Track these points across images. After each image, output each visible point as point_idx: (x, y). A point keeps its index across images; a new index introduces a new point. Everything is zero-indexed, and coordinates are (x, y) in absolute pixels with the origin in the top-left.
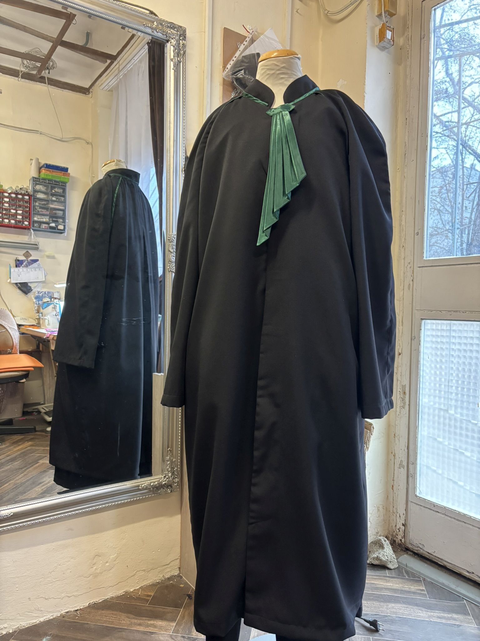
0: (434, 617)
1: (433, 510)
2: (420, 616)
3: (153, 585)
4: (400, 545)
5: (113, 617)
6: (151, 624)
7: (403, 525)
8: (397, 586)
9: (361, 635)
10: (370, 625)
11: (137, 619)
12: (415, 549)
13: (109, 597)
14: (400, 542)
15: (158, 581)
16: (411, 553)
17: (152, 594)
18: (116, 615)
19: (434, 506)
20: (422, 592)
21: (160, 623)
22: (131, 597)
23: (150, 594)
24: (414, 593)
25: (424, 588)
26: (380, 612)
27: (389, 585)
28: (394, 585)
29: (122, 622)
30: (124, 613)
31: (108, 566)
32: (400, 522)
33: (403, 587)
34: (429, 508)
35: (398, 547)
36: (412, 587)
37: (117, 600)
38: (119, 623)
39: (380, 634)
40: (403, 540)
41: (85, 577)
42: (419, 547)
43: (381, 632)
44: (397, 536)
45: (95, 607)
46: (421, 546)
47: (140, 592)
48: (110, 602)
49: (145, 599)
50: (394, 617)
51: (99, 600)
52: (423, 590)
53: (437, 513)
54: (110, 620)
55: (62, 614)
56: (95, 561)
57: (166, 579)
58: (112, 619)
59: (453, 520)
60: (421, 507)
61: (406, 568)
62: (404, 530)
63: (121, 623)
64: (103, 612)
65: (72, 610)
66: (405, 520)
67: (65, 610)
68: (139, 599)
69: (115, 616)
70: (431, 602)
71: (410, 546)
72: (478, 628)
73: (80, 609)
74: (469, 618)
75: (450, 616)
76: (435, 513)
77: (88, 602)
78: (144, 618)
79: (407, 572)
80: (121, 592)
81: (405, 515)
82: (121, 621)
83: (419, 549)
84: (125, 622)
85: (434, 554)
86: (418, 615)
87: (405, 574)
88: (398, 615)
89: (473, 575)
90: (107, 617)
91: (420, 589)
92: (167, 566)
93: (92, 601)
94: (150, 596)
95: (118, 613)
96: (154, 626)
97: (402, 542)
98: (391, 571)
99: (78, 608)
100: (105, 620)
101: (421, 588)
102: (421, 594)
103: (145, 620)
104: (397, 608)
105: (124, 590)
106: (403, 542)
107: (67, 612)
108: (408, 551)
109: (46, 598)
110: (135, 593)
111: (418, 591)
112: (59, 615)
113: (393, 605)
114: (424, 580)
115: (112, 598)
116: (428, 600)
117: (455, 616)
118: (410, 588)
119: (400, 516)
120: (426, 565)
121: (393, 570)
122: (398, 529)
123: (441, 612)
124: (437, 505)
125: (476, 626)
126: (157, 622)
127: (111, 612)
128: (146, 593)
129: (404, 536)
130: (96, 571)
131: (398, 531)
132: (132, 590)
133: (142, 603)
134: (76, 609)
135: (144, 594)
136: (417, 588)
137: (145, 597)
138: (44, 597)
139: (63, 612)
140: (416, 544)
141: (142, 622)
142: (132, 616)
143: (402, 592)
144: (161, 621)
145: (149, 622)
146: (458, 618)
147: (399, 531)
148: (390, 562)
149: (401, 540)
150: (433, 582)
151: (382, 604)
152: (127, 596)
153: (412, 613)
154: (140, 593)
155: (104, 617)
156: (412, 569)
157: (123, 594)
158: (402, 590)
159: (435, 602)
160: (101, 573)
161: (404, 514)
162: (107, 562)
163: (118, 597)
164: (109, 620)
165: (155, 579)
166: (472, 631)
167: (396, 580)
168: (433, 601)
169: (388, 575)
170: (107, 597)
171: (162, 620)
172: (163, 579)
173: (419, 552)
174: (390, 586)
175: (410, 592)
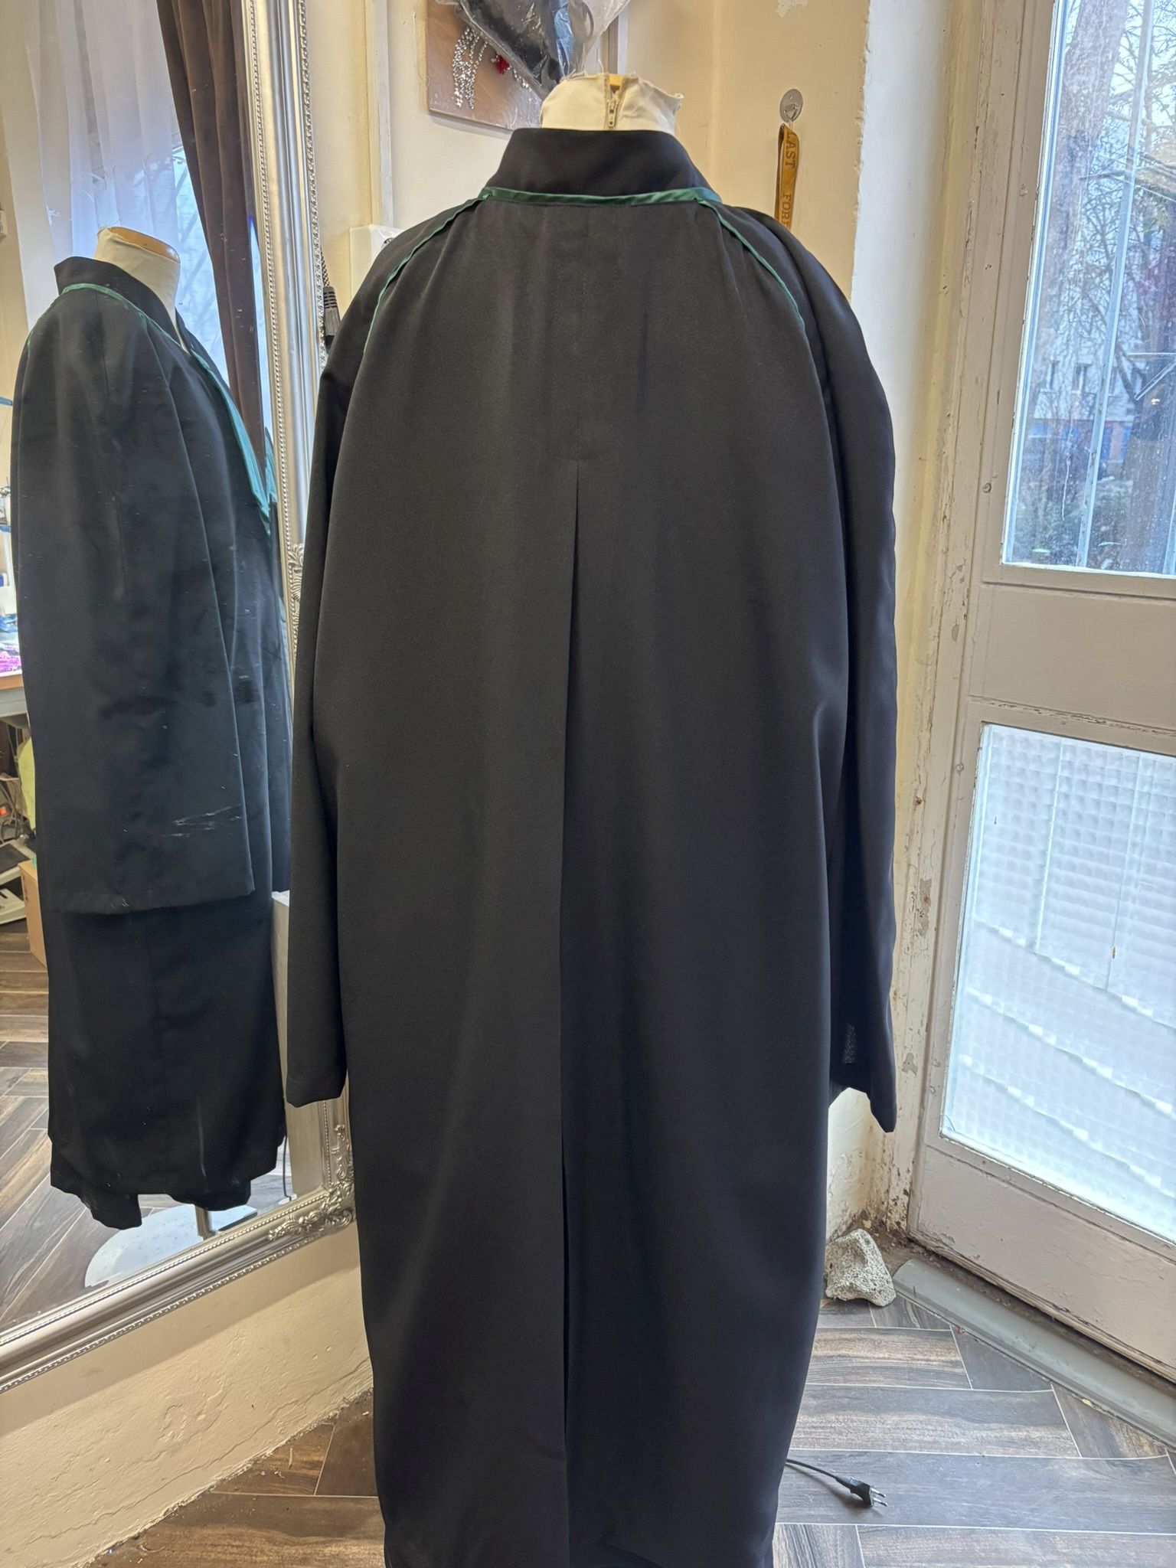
0: (989, 1443)
1: (981, 1171)
2: (958, 1443)
3: (322, 1429)
4: (895, 1233)
5: (233, 1546)
6: (334, 1556)
7: (905, 1192)
8: (900, 1356)
9: (834, 1521)
10: (852, 1491)
11: (294, 1544)
12: (932, 1245)
13: (213, 1483)
14: (896, 1227)
15: (331, 1414)
16: (920, 1250)
17: (323, 1459)
18: (239, 1537)
19: (984, 1162)
20: (957, 1370)
21: (355, 1549)
22: (269, 1473)
23: (316, 1459)
24: (938, 1374)
25: (959, 1358)
26: (869, 1444)
27: (881, 1355)
28: (893, 1355)
29: (258, 1559)
30: (260, 1528)
31: (205, 1419)
32: (897, 1185)
33: (914, 1359)
34: (971, 1165)
35: (890, 1236)
36: (932, 1358)
37: (236, 1490)
38: (251, 1563)
39: (876, 1513)
40: (903, 1224)
41: (147, 1461)
42: (941, 1241)
43: (876, 1506)
44: (889, 1214)
45: (183, 1519)
46: (945, 1240)
47: (291, 1454)
48: (219, 1496)
49: (305, 1477)
50: (902, 1457)
51: (190, 1498)
52: (956, 1364)
53: (990, 1178)
54: (229, 1558)
55: (98, 1556)
56: (168, 1420)
57: (351, 1404)
58: (231, 1554)
59: (1027, 1195)
60: (952, 1160)
61: (913, 1298)
62: (908, 1205)
63: (256, 1562)
64: (206, 1532)
65: (125, 1538)
66: (911, 1183)
67: (105, 1544)
68: (291, 1478)
69: (237, 1543)
70: (978, 1397)
71: (919, 1237)
72: (1086, 1463)
73: (145, 1531)
74: (1064, 1435)
75: (1023, 1434)
76: (985, 1175)
77: (162, 1509)
78: (312, 1539)
79: (918, 1312)
80: (240, 1465)
81: (910, 1174)
82: (256, 1556)
83: (941, 1245)
84: (265, 1558)
85: (977, 1262)
86: (953, 1443)
87: (914, 1319)
88: (911, 1448)
89: (1068, 1314)
90: (219, 1549)
91: (951, 1362)
92: (352, 1375)
93: (172, 1505)
94: (315, 1465)
95: (243, 1531)
96: (342, 1560)
97: (900, 1227)
98: (880, 1311)
99: (140, 1530)
100: (214, 1560)
101: (953, 1359)
102: (955, 1374)
103: (317, 1543)
104: (904, 1425)
105: (251, 1457)
106: (904, 1228)
107: (113, 1548)
108: (913, 1245)
109: (53, 1534)
110: (276, 1460)
111: (946, 1369)
112: (92, 1560)
113: (896, 1418)
114: (958, 1331)
115: (222, 1484)
116: (972, 1392)
117: (1036, 1434)
118: (928, 1360)
119: (899, 1174)
120: (958, 1289)
121: (885, 1310)
122: (894, 1200)
123: (1003, 1426)
124: (991, 1162)
125: (1081, 1458)
126: (345, 1547)
127: (224, 1532)
128: (305, 1459)
129: (907, 1215)
130: (175, 1440)
131: (892, 1203)
132: (269, 1452)
133: (301, 1491)
134: (134, 1534)
135: (302, 1462)
136: (943, 1358)
137: (305, 1471)
138: (46, 1534)
139: (103, 1549)
140: (935, 1234)
141: (309, 1552)
142: (281, 1536)
143: (914, 1373)
144: (355, 1542)
145: (327, 1550)
146: (1041, 1438)
147: (896, 1204)
148: (880, 1292)
149: (898, 1223)
150: (977, 1335)
151: (871, 1418)
152: (259, 1475)
153: (940, 1436)
154: (290, 1463)
155: (210, 1549)
156: (928, 1301)
157: (250, 1465)
158: (911, 1370)
159: (987, 1398)
160: (185, 1441)
161: (909, 1170)
162: (199, 1414)
163: (237, 1480)
164: (223, 1557)
165: (323, 1412)
166: (1074, 1474)
167: (894, 1338)
168: (980, 1395)
169: (876, 1327)
170: (209, 1485)
171: (358, 1538)
172: (345, 1405)
173: (939, 1251)
174: (884, 1358)
175: (929, 1371)
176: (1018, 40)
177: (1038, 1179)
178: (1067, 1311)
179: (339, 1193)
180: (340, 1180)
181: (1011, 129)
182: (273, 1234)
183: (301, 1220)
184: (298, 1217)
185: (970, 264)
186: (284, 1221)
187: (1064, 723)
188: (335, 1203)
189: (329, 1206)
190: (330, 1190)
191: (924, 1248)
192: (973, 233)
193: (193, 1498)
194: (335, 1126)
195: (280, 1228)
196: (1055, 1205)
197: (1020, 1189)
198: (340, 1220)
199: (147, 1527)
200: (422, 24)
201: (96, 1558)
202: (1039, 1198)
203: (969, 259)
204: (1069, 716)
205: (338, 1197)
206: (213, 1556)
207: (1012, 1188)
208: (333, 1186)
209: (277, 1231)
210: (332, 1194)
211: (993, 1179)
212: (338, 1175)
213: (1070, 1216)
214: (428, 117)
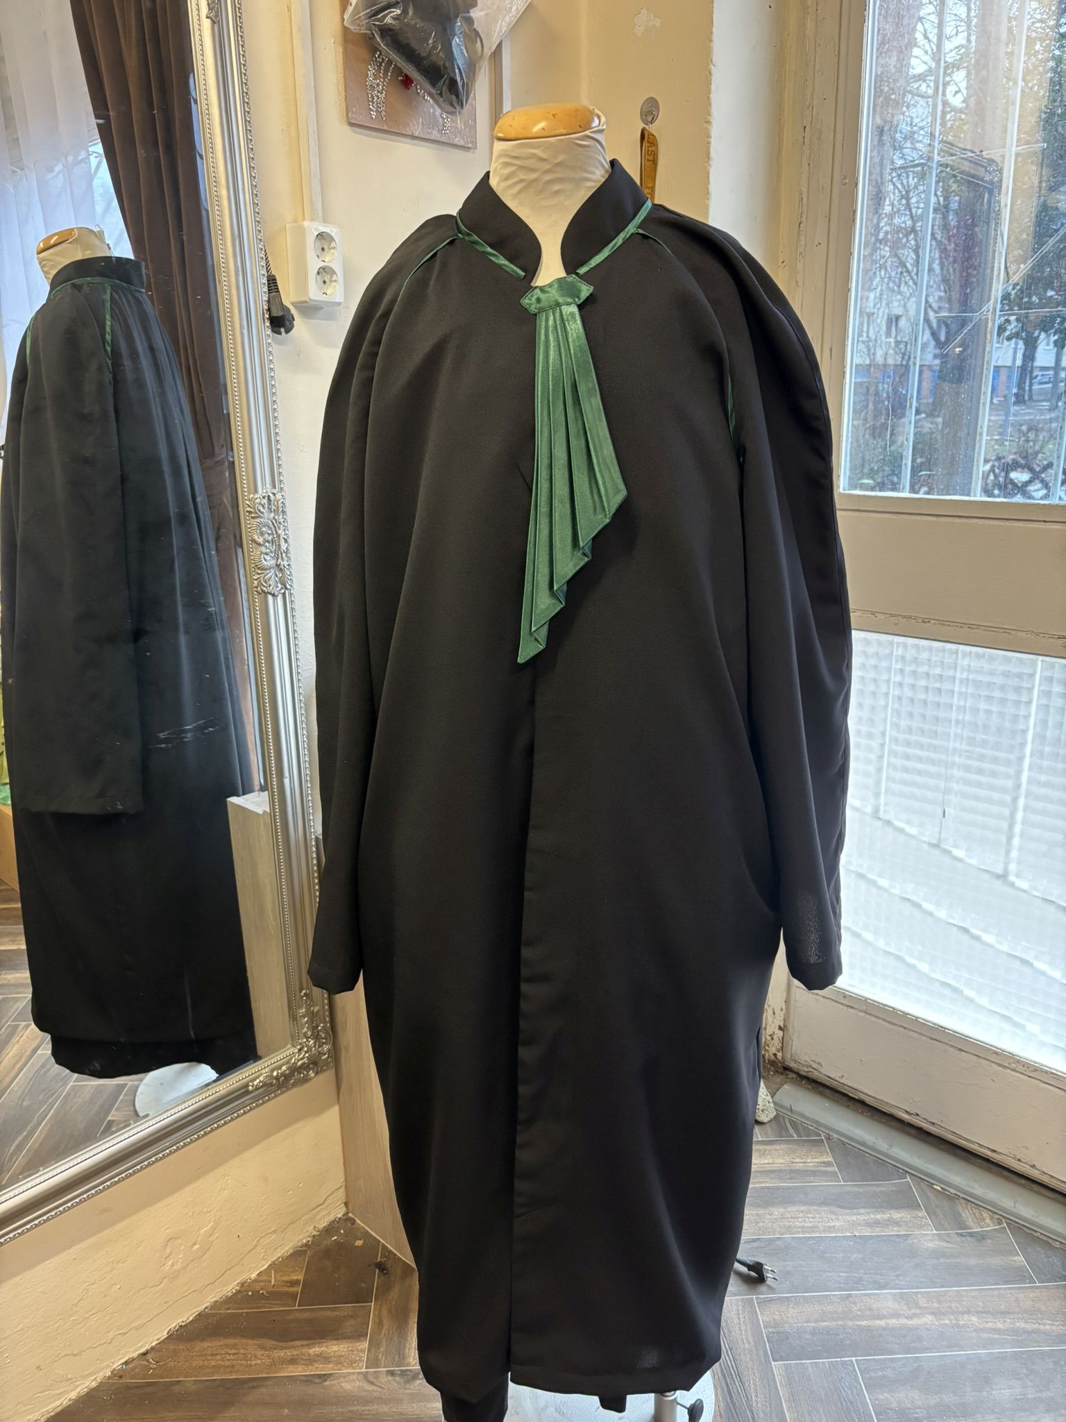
0: (859, 1225)
1: (842, 1004)
2: (834, 1227)
3: (298, 1254)
4: (773, 1063)
5: (230, 1354)
6: (317, 1355)
7: (780, 1028)
8: (782, 1161)
9: (736, 1295)
10: (749, 1270)
11: (283, 1348)
12: (804, 1070)
13: (208, 1304)
14: (773, 1058)
15: (304, 1241)
16: (794, 1076)
17: (301, 1277)
18: (234, 1346)
20: (829, 1169)
21: (335, 1348)
22: (256, 1293)
23: (295, 1278)
24: (814, 1173)
25: (830, 1159)
26: (760, 1232)
27: (766, 1161)
28: (776, 1161)
29: (253, 1363)
30: (252, 1338)
31: (199, 1249)
32: (773, 1022)
33: (793, 1163)
34: (833, 1000)
35: (769, 1066)
36: (809, 1161)
37: (228, 1309)
38: (247, 1366)
39: (769, 1287)
40: (779, 1055)
41: (151, 1287)
42: (811, 1066)
43: (769, 1282)
44: (767, 1048)
45: (184, 1336)
46: (815, 1066)
47: (273, 1276)
48: (214, 1315)
49: (287, 1293)
50: (788, 1240)
51: (188, 1318)
52: (828, 1164)
53: (850, 1010)
54: (227, 1363)
55: (114, 1370)
56: (168, 1250)
57: (321, 1231)
58: (228, 1360)
60: (818, 997)
61: (790, 1114)
62: (783, 1038)
63: (251, 1365)
64: (205, 1344)
65: (135, 1355)
66: (785, 1020)
67: (120, 1359)
68: (274, 1295)
69: (233, 1351)
70: (849, 1189)
71: (792, 1065)
72: (939, 1235)
73: (153, 1348)
74: (920, 1215)
75: (886, 1216)
76: (846, 1008)
77: (165, 1330)
78: (298, 1343)
79: (794, 1125)
80: (231, 1288)
81: (784, 1012)
82: (251, 1360)
83: (811, 1070)
84: (259, 1362)
85: (842, 1081)
86: (829, 1227)
87: (791, 1131)
88: (795, 1233)
89: (917, 1117)
90: (218, 1357)
91: (824, 1163)
92: (320, 1208)
93: (174, 1325)
94: (294, 1283)
95: (237, 1341)
96: (324, 1358)
97: (776, 1058)
98: (764, 1126)
99: (147, 1347)
100: (214, 1366)
101: (826, 1160)
102: (827, 1172)
103: (302, 1346)
104: (789, 1216)
105: (239, 1281)
106: (780, 1058)
107: (126, 1363)
108: (788, 1072)
109: (75, 1352)
110: (260, 1281)
111: (821, 1168)
112: (108, 1373)
113: (782, 1210)
114: (829, 1138)
115: (216, 1305)
116: (842, 1185)
117: (897, 1215)
118: (805, 1163)
119: (774, 1013)
120: (827, 1104)
121: (767, 1125)
122: (771, 1035)
123: (870, 1211)
125: (935, 1232)
126: (327, 1347)
127: (221, 1343)
128: (286, 1278)
129: (782, 1048)
130: (175, 1267)
131: (769, 1038)
132: (254, 1276)
133: (284, 1305)
134: (143, 1350)
135: (283, 1281)
136: (817, 1160)
137: (286, 1289)
138: (69, 1353)
139: (117, 1364)
140: (806, 1061)
141: (296, 1353)
142: (270, 1343)
143: (793, 1173)
144: (335, 1342)
145: (311, 1351)
146: (901, 1218)
147: (772, 1039)
148: (762, 1111)
149: (775, 1055)
150: (844, 1140)
151: (761, 1211)
152: (247, 1295)
153: (818, 1222)
154: (273, 1283)
155: (210, 1358)
156: (802, 1115)
157: (238, 1288)
158: (791, 1171)
159: (856, 1189)
160: (184, 1268)
161: (782, 1009)
162: (195, 1244)
163: (228, 1301)
164: (222, 1363)
165: (298, 1239)
166: (930, 1245)
167: (777, 1147)
168: (850, 1187)
169: (760, 1139)
170: (204, 1306)
171: (337, 1339)
172: (316, 1233)
173: (810, 1075)
174: (769, 1163)
175: (807, 1171)
176: (837, 53)
177: (890, 1007)
178: (917, 1115)
179: (306, 1049)
180: (307, 1038)
181: (833, 128)
182: (252, 1086)
183: (275, 1074)
184: (272, 1071)
185: (803, 242)
186: (261, 1074)
187: (896, 624)
188: (303, 1058)
189: (298, 1061)
190: (299, 1047)
191: (798, 1074)
192: (804, 216)
193: (191, 1319)
194: (301, 992)
195: (258, 1081)
196: (904, 1028)
197: (876, 1017)
198: (308, 1072)
199: (153, 1344)
200: (340, 50)
201: (112, 1372)
202: (890, 1022)
203: (802, 238)
204: (900, 618)
205: (306, 1052)
206: (213, 1363)
207: (868, 1016)
208: (301, 1044)
209: (255, 1083)
210: (300, 1050)
211: (853, 1011)
212: (305, 1034)
213: (915, 1035)
214: (348, 128)
